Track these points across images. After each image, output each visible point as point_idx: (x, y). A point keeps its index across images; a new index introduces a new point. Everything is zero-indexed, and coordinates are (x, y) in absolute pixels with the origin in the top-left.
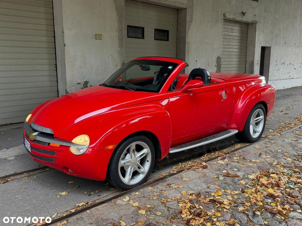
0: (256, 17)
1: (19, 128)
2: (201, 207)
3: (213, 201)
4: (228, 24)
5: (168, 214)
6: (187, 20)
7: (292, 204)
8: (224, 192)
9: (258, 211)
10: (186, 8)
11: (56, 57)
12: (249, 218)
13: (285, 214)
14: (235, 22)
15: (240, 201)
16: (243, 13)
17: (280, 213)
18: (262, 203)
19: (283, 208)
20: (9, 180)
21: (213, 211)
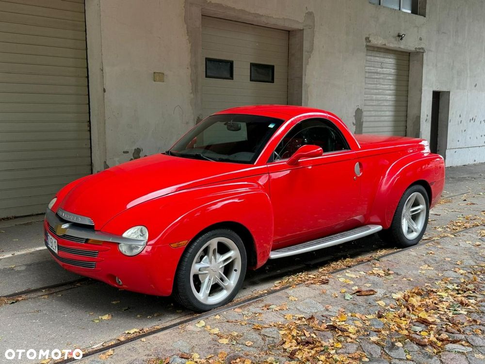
0: (422, 41)
1: (27, 224)
2: (313, 335)
3: (333, 328)
4: (374, 53)
5: (262, 344)
6: (304, 49)
7: (453, 333)
8: (351, 316)
9: (400, 341)
10: (303, 29)
11: (89, 109)
12: (384, 351)
13: (439, 347)
14: (387, 51)
15: (373, 328)
16: (399, 36)
17: (432, 344)
18: (407, 332)
19: (437, 339)
20: (20, 299)
21: (331, 341)
